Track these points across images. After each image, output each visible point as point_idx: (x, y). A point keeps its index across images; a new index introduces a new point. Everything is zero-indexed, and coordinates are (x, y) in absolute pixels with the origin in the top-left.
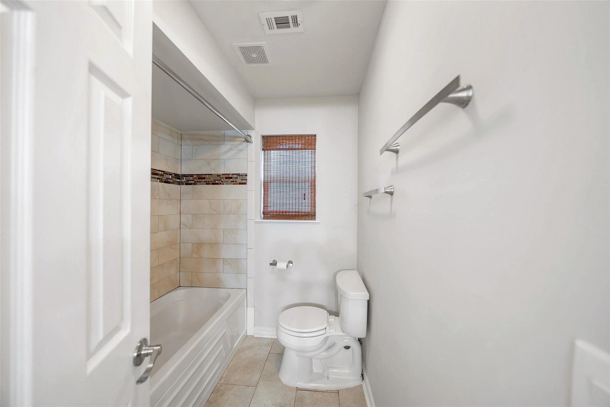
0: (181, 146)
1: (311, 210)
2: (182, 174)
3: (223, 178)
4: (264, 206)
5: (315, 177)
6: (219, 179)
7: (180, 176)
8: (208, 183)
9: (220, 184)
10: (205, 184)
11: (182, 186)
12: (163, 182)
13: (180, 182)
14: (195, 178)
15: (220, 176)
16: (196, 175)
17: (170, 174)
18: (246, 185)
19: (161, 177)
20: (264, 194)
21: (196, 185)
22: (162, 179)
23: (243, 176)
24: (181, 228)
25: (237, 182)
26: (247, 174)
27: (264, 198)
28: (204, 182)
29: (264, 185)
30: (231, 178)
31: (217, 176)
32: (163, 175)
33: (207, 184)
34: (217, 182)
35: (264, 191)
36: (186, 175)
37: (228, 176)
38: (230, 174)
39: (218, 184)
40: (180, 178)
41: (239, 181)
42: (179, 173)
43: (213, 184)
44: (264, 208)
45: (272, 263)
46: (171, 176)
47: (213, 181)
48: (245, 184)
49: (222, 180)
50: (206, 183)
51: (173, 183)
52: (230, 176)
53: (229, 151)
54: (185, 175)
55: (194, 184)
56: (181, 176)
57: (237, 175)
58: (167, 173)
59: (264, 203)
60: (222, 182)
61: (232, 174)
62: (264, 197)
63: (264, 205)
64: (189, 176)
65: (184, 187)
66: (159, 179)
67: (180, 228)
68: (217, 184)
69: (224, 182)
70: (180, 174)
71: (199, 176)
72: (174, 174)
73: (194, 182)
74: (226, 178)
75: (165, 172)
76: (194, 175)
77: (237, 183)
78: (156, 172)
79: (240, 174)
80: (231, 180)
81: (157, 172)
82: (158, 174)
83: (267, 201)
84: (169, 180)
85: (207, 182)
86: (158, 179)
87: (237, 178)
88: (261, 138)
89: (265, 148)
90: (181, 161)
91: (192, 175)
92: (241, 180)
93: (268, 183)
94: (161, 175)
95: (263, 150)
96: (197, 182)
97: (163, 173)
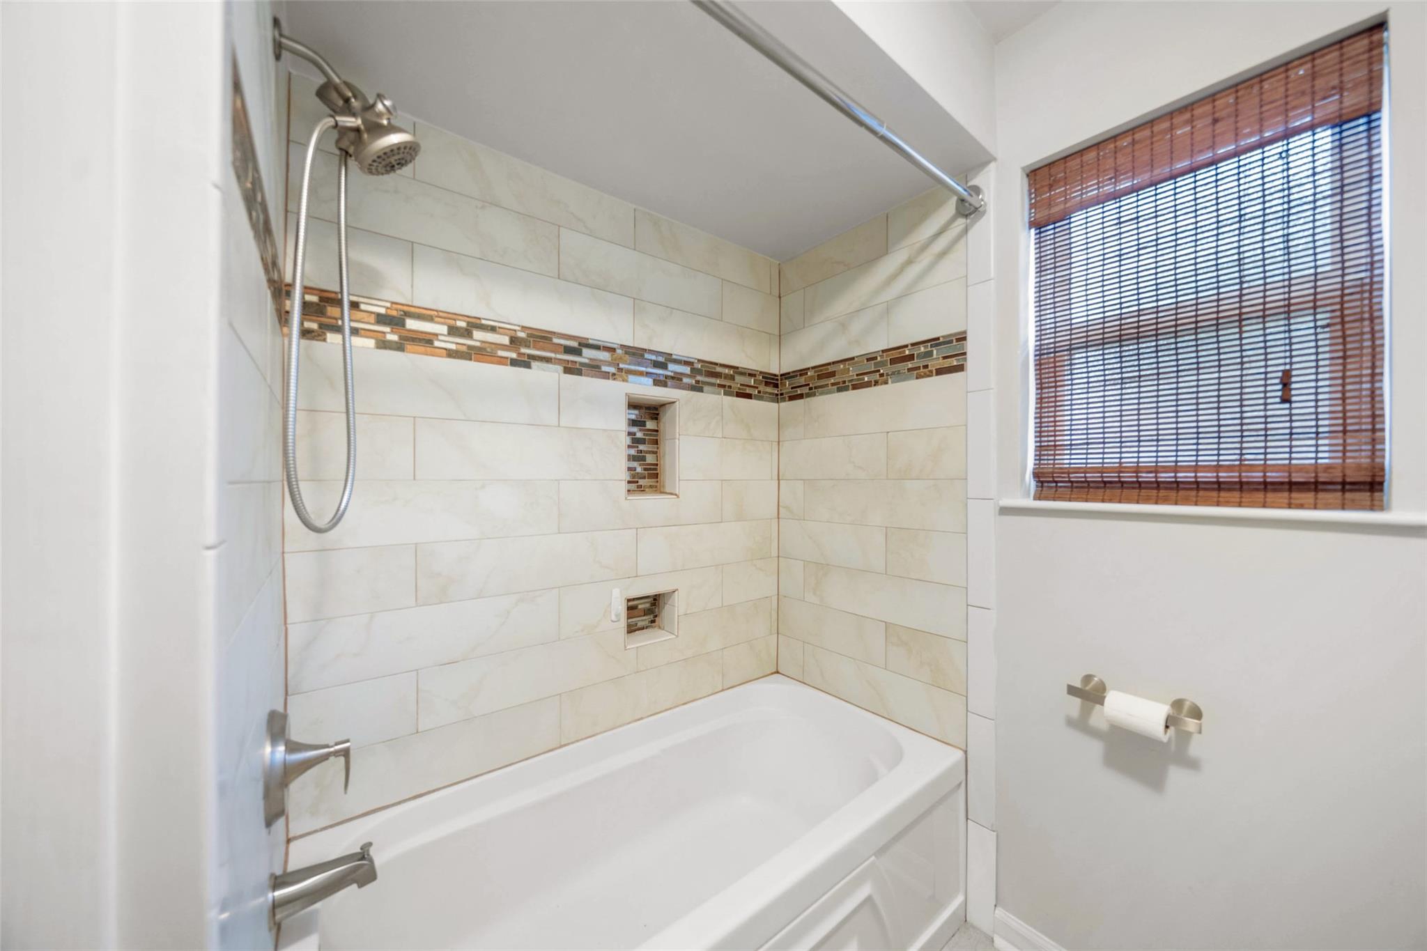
0: (778, 299)
1: (1344, 458)
2: (782, 372)
3: (883, 364)
4: (1040, 448)
5: (1373, 264)
6: (873, 370)
7: (777, 380)
8: (842, 388)
9: (876, 383)
10: (834, 392)
11: (783, 404)
12: (733, 396)
13: (777, 395)
14: (812, 377)
15: (876, 358)
16: (813, 368)
17: (751, 375)
18: (962, 373)
19: (727, 383)
20: (1040, 400)
21: (812, 398)
22: (730, 387)
23: (951, 342)
24: (780, 516)
25: (930, 368)
26: (965, 332)
27: (1039, 416)
28: (833, 384)
29: (1039, 365)
30: (911, 357)
31: (868, 360)
32: (734, 376)
33: (840, 390)
34: (866, 379)
35: (1040, 387)
36: (791, 374)
37: (900, 353)
38: (906, 346)
39: (871, 386)
40: (778, 384)
41: (936, 361)
42: (775, 370)
43: (855, 387)
44: (1039, 457)
45: (1078, 684)
46: (755, 380)
47: (855, 377)
48: (960, 368)
49: (882, 371)
50: (838, 388)
51: (759, 398)
52: (907, 353)
53: (902, 270)
54: (789, 373)
55: (808, 395)
56: (779, 378)
57: (929, 344)
58: (743, 371)
59: (1039, 434)
60: (882, 375)
61: (913, 345)
62: (1041, 413)
63: (1040, 442)
64: (797, 376)
65: (786, 405)
66: (723, 386)
67: (778, 518)
68: (868, 385)
69: (888, 375)
70: (777, 372)
71: (821, 371)
72: (761, 372)
73: (808, 391)
74: (893, 361)
75: (737, 368)
76: (809, 369)
77: (931, 371)
78: (715, 369)
79: (938, 339)
80: (910, 366)
81: (719, 369)
82: (721, 373)
83: (1055, 426)
84: (748, 391)
85: (838, 383)
86: (720, 386)
87: (929, 354)
88: (1022, 179)
89: (1042, 214)
90: (780, 339)
91: (803, 372)
92: (945, 358)
93: (1055, 352)
94: (727, 377)
95: (1032, 224)
96: (816, 388)
97: (732, 372)
